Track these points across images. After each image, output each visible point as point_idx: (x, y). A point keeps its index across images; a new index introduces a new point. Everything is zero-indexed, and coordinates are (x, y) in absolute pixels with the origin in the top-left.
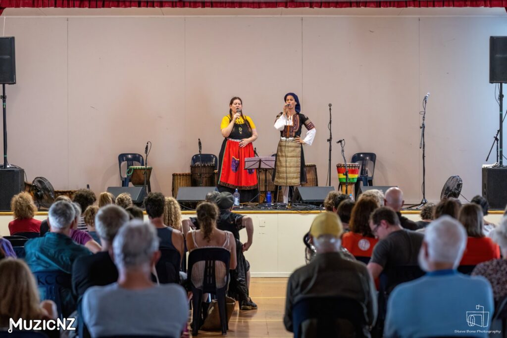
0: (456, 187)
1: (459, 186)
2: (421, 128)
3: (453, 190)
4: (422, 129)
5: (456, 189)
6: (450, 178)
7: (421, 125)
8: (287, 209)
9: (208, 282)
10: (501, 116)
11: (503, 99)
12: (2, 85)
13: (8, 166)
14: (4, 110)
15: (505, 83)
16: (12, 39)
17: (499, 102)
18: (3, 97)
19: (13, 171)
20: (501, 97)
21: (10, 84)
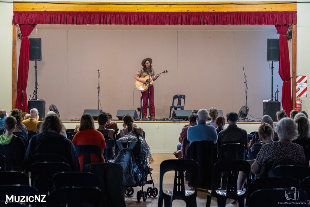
0: (245, 111)
1: (247, 111)
3: (244, 113)
6: (243, 107)
10: (272, 77)
11: (273, 69)
12: (35, 61)
13: (38, 99)
14: (36, 73)
15: (275, 61)
16: (40, 39)
17: (271, 70)
18: (36, 67)
19: (40, 101)
20: (272, 67)
21: (39, 60)
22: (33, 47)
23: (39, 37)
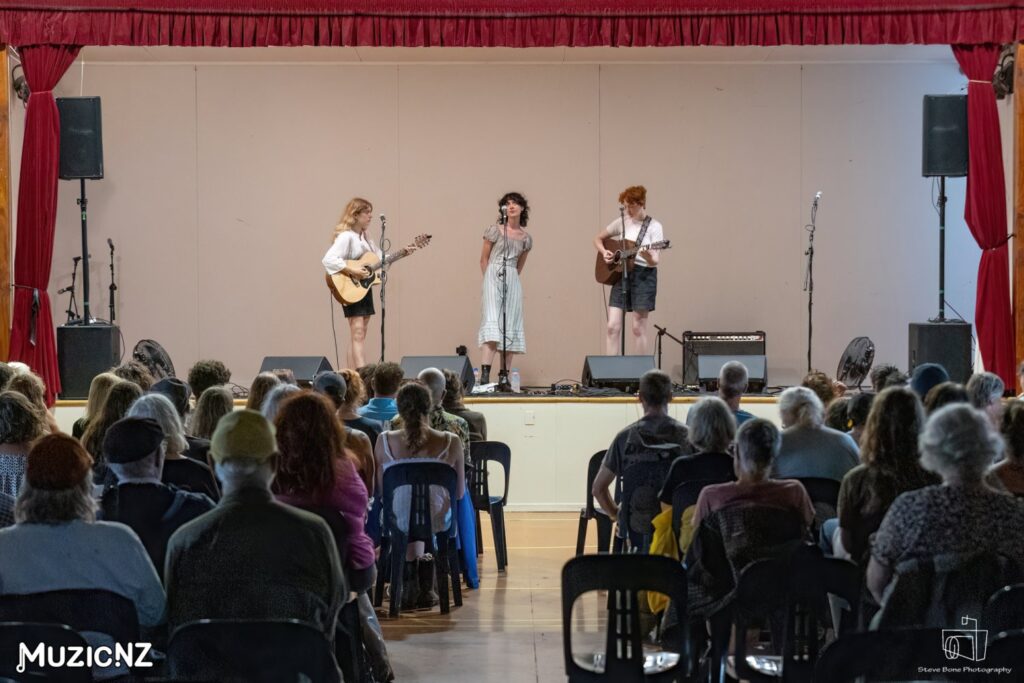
0: (863, 356)
1: (869, 354)
2: (807, 253)
3: (859, 362)
4: (808, 257)
5: (863, 360)
6: (853, 341)
7: (808, 249)
8: (572, 395)
9: (417, 522)
10: (942, 233)
11: (946, 204)
12: (79, 181)
13: (91, 321)
14: (84, 223)
15: (950, 176)
16: (96, 101)
17: (939, 209)
18: (83, 202)
19: (100, 329)
20: (943, 200)
21: (92, 179)
22: (72, 130)
23: (92, 94)
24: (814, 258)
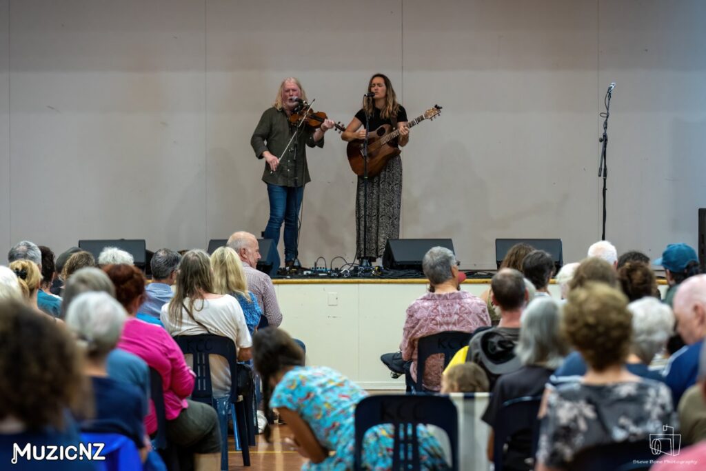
2: (601, 141)
4: (602, 143)
7: (602, 137)
8: (374, 277)
24: (607, 146)
